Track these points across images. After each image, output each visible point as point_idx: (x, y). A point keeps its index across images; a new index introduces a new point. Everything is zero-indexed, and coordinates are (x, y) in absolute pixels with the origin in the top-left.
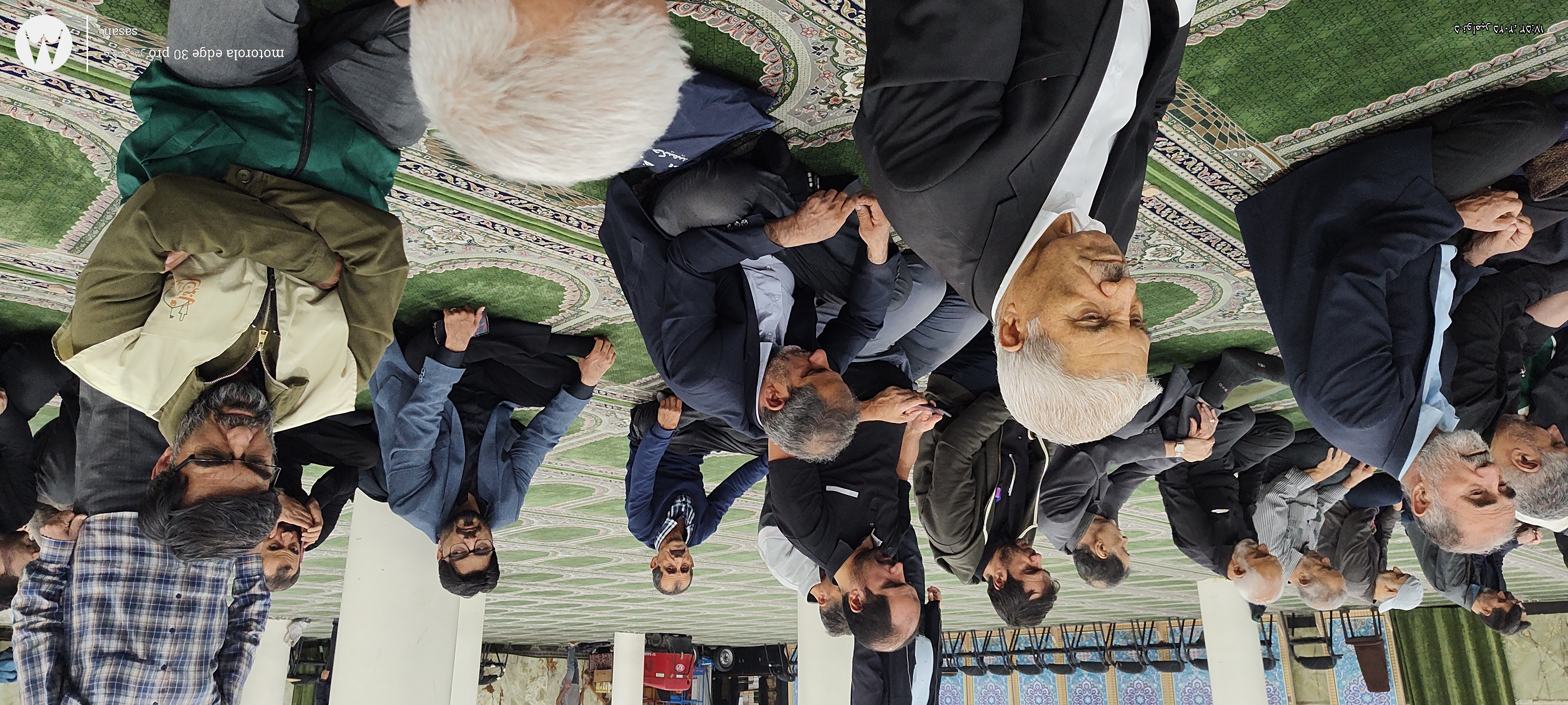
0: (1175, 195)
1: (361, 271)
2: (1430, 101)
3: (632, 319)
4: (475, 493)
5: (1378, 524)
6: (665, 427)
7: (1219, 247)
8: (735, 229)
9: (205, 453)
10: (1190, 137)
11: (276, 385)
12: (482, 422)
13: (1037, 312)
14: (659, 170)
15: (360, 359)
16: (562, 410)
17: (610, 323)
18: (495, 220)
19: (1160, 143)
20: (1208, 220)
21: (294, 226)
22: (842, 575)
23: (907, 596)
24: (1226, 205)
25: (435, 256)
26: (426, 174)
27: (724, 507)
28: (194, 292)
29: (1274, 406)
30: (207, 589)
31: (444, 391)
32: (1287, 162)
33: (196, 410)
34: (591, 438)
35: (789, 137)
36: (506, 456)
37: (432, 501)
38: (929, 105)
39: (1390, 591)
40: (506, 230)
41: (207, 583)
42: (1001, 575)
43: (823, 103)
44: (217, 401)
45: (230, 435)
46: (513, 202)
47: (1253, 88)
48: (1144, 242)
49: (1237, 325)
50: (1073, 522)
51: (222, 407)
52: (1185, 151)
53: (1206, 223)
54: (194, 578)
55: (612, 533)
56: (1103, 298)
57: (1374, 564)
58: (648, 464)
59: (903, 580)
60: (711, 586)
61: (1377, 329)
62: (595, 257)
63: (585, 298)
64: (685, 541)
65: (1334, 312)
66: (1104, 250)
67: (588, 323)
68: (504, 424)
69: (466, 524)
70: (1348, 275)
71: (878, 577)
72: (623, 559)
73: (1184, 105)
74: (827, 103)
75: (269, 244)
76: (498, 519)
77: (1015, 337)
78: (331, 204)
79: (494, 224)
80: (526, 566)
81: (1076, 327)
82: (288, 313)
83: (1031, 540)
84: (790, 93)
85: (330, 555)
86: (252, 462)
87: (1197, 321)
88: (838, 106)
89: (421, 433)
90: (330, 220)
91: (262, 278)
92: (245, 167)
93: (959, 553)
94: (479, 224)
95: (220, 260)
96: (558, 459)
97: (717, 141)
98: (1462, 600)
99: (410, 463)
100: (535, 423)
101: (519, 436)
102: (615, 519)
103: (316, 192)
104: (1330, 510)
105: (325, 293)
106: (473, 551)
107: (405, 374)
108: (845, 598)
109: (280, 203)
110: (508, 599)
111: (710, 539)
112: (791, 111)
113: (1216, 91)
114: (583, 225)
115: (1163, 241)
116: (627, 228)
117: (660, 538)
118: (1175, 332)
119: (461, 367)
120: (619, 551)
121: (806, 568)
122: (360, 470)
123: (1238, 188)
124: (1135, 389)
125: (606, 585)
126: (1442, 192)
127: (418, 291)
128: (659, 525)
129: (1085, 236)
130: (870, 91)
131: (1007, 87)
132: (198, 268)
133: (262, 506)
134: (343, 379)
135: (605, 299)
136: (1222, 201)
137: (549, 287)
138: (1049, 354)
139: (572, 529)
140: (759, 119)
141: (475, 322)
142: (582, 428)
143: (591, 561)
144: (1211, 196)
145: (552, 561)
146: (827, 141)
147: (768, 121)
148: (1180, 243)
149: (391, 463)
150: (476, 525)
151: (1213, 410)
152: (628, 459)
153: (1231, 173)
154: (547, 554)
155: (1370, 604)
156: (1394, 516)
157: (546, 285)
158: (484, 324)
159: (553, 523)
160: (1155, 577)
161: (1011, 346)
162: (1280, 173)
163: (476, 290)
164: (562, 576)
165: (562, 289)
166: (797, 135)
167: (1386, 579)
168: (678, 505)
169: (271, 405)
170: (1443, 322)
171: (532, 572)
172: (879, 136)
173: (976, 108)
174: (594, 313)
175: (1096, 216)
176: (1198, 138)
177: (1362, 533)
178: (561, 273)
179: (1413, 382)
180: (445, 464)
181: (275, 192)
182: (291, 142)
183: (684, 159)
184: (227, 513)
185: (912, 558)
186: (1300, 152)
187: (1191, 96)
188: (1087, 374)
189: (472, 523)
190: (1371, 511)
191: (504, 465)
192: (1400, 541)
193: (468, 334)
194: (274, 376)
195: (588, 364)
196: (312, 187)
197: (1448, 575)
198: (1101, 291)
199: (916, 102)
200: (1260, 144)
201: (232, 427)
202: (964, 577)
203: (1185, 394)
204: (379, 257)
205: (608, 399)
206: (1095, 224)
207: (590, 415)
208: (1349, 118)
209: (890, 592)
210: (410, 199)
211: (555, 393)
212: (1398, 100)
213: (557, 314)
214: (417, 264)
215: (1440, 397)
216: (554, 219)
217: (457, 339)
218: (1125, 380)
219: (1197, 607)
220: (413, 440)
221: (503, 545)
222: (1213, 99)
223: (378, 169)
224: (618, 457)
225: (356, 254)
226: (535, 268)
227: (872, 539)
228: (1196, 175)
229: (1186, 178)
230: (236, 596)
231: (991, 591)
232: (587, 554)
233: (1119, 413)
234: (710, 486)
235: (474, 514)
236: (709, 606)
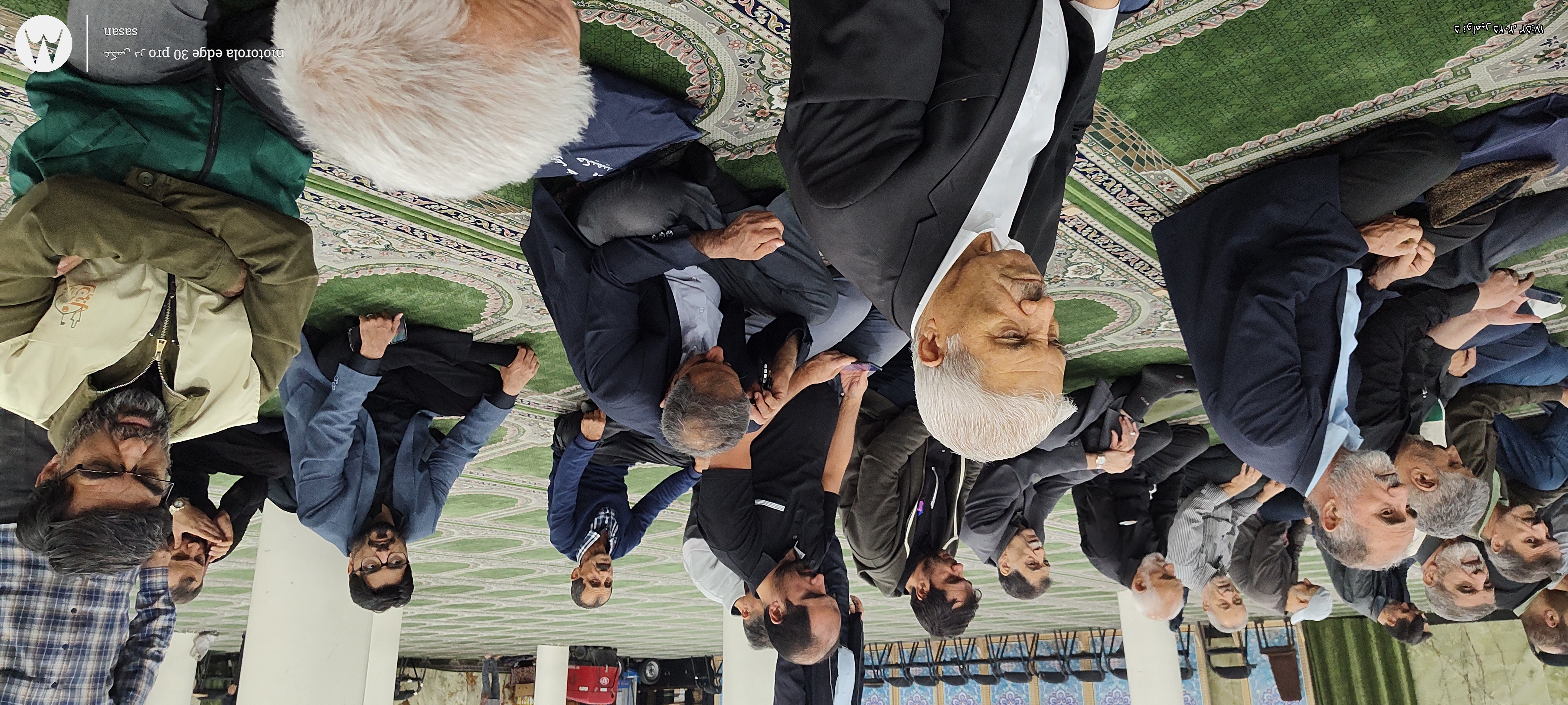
0: (1095, 214)
1: (266, 280)
2: (1338, 129)
3: (554, 329)
4: (390, 504)
5: (1291, 537)
6: (589, 438)
7: (1137, 266)
8: (660, 240)
9: (96, 463)
10: (1109, 158)
11: (174, 396)
12: (398, 432)
13: (958, 327)
14: (584, 179)
15: (265, 372)
16: (482, 420)
17: (534, 332)
18: (414, 225)
19: (1080, 164)
20: (1125, 238)
21: (199, 232)
22: (764, 589)
23: (826, 607)
24: (1143, 226)
25: (350, 261)
26: (341, 177)
27: (648, 519)
28: (88, 298)
29: (1190, 421)
30: (105, 603)
31: (359, 399)
32: (1201, 185)
33: (89, 417)
34: (514, 447)
35: (716, 149)
36: (423, 466)
37: (343, 513)
38: (851, 122)
39: (1301, 602)
40: (425, 235)
41: (106, 597)
42: (923, 585)
43: (750, 116)
44: (112, 408)
45: (122, 446)
46: (433, 207)
47: (1168, 113)
48: (1066, 260)
49: (1155, 342)
50: (996, 533)
51: (116, 415)
52: (1104, 172)
53: (1125, 243)
54: (91, 592)
55: (536, 544)
56: (1024, 317)
57: (1286, 578)
58: (572, 475)
59: (824, 591)
60: (636, 598)
61: (1285, 349)
62: (518, 265)
63: (508, 306)
64: (608, 552)
65: (1246, 333)
66: (1025, 269)
67: (511, 332)
68: (423, 433)
69: (379, 536)
70: (1259, 296)
71: (799, 588)
72: (547, 571)
73: (1102, 128)
74: (753, 115)
75: (169, 250)
76: (414, 532)
77: (935, 352)
78: (237, 210)
79: (413, 229)
80: (446, 578)
81: (996, 344)
82: (188, 322)
83: (954, 552)
84: (717, 105)
85: (239, 567)
86: (143, 475)
87: (1117, 338)
88: (765, 119)
89: (332, 442)
90: (237, 226)
91: (162, 285)
92: (147, 169)
93: (883, 566)
94: (397, 229)
95: (120, 266)
96: (480, 469)
97: (643, 151)
98: (1369, 611)
99: (321, 473)
100: (456, 433)
101: (438, 445)
102: (539, 531)
103: (221, 197)
104: (1244, 523)
105: (229, 300)
106: (386, 564)
107: (317, 381)
108: (767, 611)
109: (183, 207)
110: (427, 613)
111: (635, 551)
112: (718, 122)
113: (1133, 115)
114: (506, 232)
115: (1084, 260)
116: (550, 238)
117: (583, 551)
118: (1096, 348)
119: (377, 375)
120: (543, 562)
121: (731, 580)
122: (269, 480)
123: (1155, 209)
124: (1051, 407)
125: (529, 596)
126: (1347, 217)
127: (332, 296)
128: (581, 538)
129: (1006, 255)
130: (792, 106)
131: (928, 106)
132: (94, 273)
133: (151, 522)
134: (245, 391)
135: (528, 307)
136: (1140, 221)
137: (470, 295)
138: (969, 371)
139: (494, 540)
140: (686, 130)
141: (392, 329)
142: (504, 438)
143: (514, 572)
144: (1130, 216)
145: (472, 573)
146: (754, 154)
147: (695, 132)
148: (1100, 262)
149: (301, 473)
150: (389, 537)
151: (1134, 423)
152: (551, 469)
153: (1148, 195)
154: (468, 566)
155: (1283, 615)
156: (1305, 529)
157: (468, 292)
158: (403, 332)
159: (473, 534)
160: (1077, 588)
161: (931, 361)
162: (1195, 195)
163: (395, 296)
164: (482, 588)
165: (485, 297)
166: (724, 147)
167: (1298, 590)
168: (601, 517)
169: (168, 416)
170: (1349, 344)
171: (452, 584)
172: (800, 152)
173: (897, 127)
174: (517, 322)
175: (1015, 236)
176: (1117, 161)
177: (1276, 546)
178: (483, 281)
179: (1320, 400)
180: (359, 473)
181: (178, 196)
182: (198, 143)
183: (609, 168)
184: (111, 528)
185: (837, 570)
186: (1214, 176)
187: (1110, 119)
188: (1006, 390)
189: (385, 536)
190: (1284, 524)
191: (420, 476)
192: (1311, 553)
193: (386, 341)
194: (172, 387)
195: (510, 373)
196: (218, 192)
197: (1355, 587)
198: (1021, 309)
199: (839, 118)
200: (1176, 168)
201: (125, 437)
202: (886, 591)
203: (1108, 407)
204: (286, 266)
205: (531, 409)
206: (1014, 244)
207: (513, 424)
208: (1261, 143)
209: (810, 603)
210: (324, 202)
211: (476, 402)
212: (1308, 127)
213: (479, 321)
214: (332, 268)
215: (1345, 415)
216: (476, 225)
217: (373, 346)
218: (1043, 398)
219: (1117, 618)
220: (325, 450)
221: (422, 557)
222: (1131, 123)
223: (288, 172)
224: (543, 467)
225: (262, 262)
226: (456, 273)
227: (795, 551)
228: (1115, 196)
229: (1105, 199)
230: (139, 610)
231: (915, 603)
232: (510, 566)
233: (1036, 430)
234: (634, 497)
235: (388, 526)
236: (635, 618)
